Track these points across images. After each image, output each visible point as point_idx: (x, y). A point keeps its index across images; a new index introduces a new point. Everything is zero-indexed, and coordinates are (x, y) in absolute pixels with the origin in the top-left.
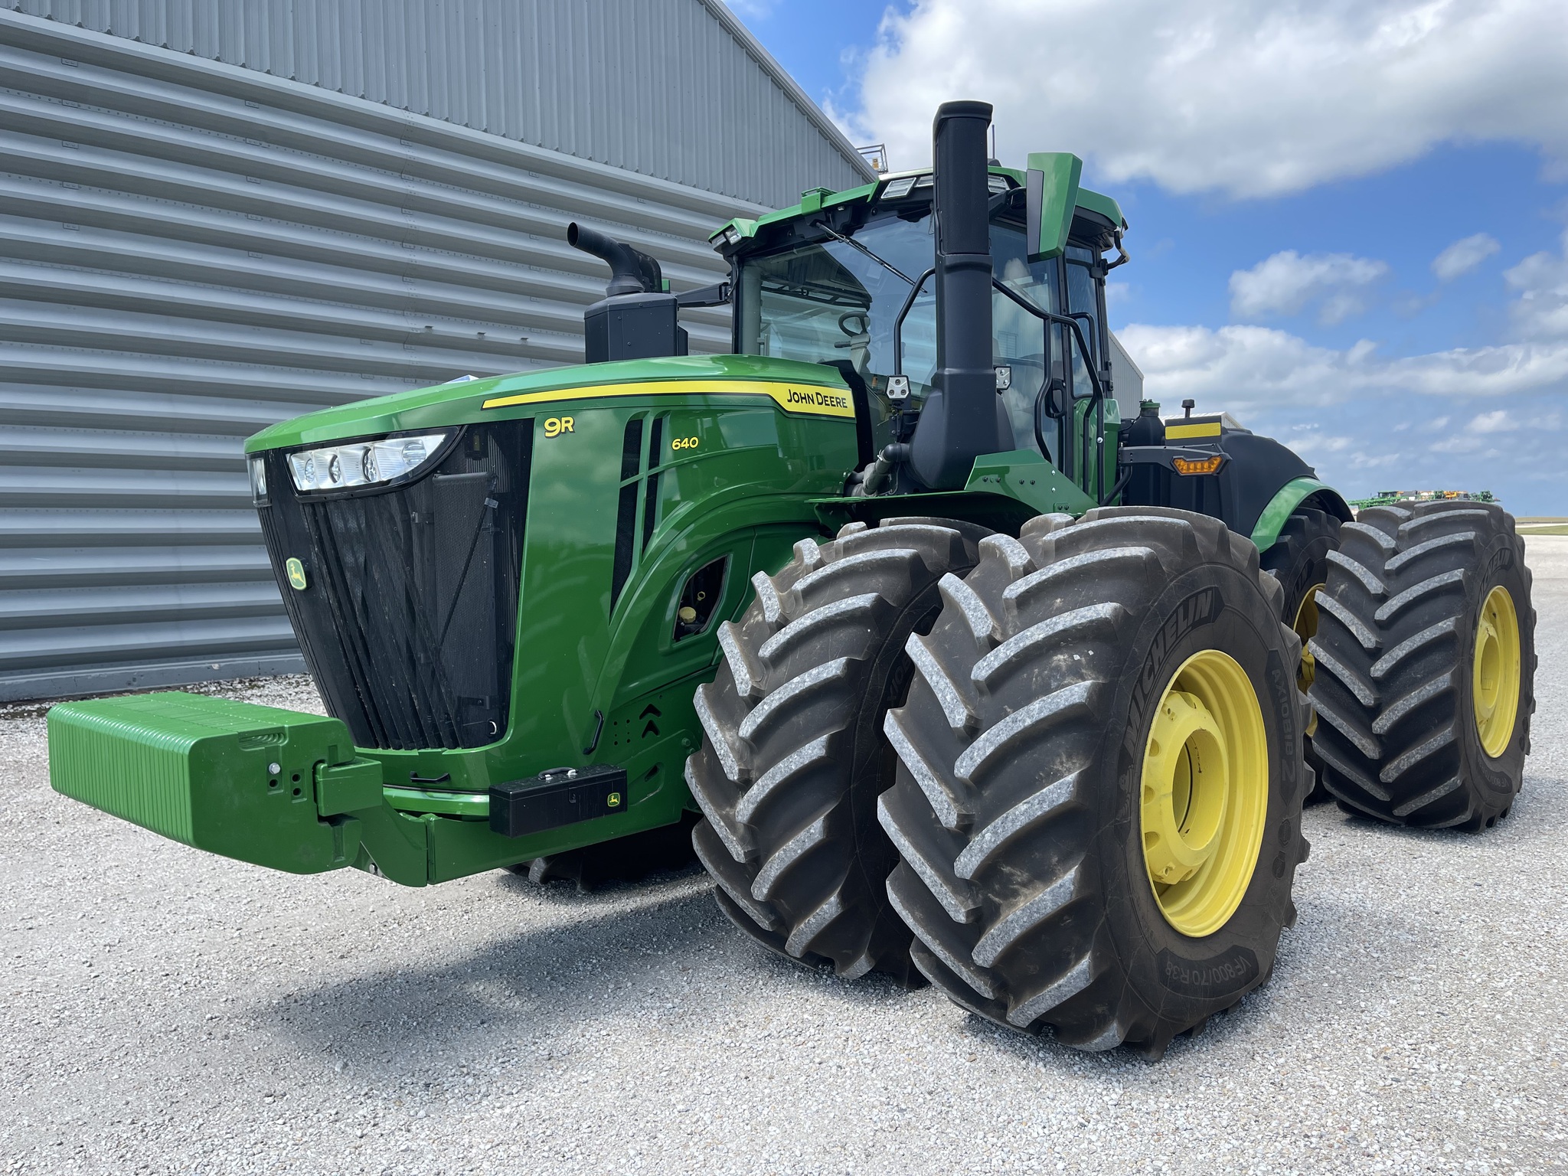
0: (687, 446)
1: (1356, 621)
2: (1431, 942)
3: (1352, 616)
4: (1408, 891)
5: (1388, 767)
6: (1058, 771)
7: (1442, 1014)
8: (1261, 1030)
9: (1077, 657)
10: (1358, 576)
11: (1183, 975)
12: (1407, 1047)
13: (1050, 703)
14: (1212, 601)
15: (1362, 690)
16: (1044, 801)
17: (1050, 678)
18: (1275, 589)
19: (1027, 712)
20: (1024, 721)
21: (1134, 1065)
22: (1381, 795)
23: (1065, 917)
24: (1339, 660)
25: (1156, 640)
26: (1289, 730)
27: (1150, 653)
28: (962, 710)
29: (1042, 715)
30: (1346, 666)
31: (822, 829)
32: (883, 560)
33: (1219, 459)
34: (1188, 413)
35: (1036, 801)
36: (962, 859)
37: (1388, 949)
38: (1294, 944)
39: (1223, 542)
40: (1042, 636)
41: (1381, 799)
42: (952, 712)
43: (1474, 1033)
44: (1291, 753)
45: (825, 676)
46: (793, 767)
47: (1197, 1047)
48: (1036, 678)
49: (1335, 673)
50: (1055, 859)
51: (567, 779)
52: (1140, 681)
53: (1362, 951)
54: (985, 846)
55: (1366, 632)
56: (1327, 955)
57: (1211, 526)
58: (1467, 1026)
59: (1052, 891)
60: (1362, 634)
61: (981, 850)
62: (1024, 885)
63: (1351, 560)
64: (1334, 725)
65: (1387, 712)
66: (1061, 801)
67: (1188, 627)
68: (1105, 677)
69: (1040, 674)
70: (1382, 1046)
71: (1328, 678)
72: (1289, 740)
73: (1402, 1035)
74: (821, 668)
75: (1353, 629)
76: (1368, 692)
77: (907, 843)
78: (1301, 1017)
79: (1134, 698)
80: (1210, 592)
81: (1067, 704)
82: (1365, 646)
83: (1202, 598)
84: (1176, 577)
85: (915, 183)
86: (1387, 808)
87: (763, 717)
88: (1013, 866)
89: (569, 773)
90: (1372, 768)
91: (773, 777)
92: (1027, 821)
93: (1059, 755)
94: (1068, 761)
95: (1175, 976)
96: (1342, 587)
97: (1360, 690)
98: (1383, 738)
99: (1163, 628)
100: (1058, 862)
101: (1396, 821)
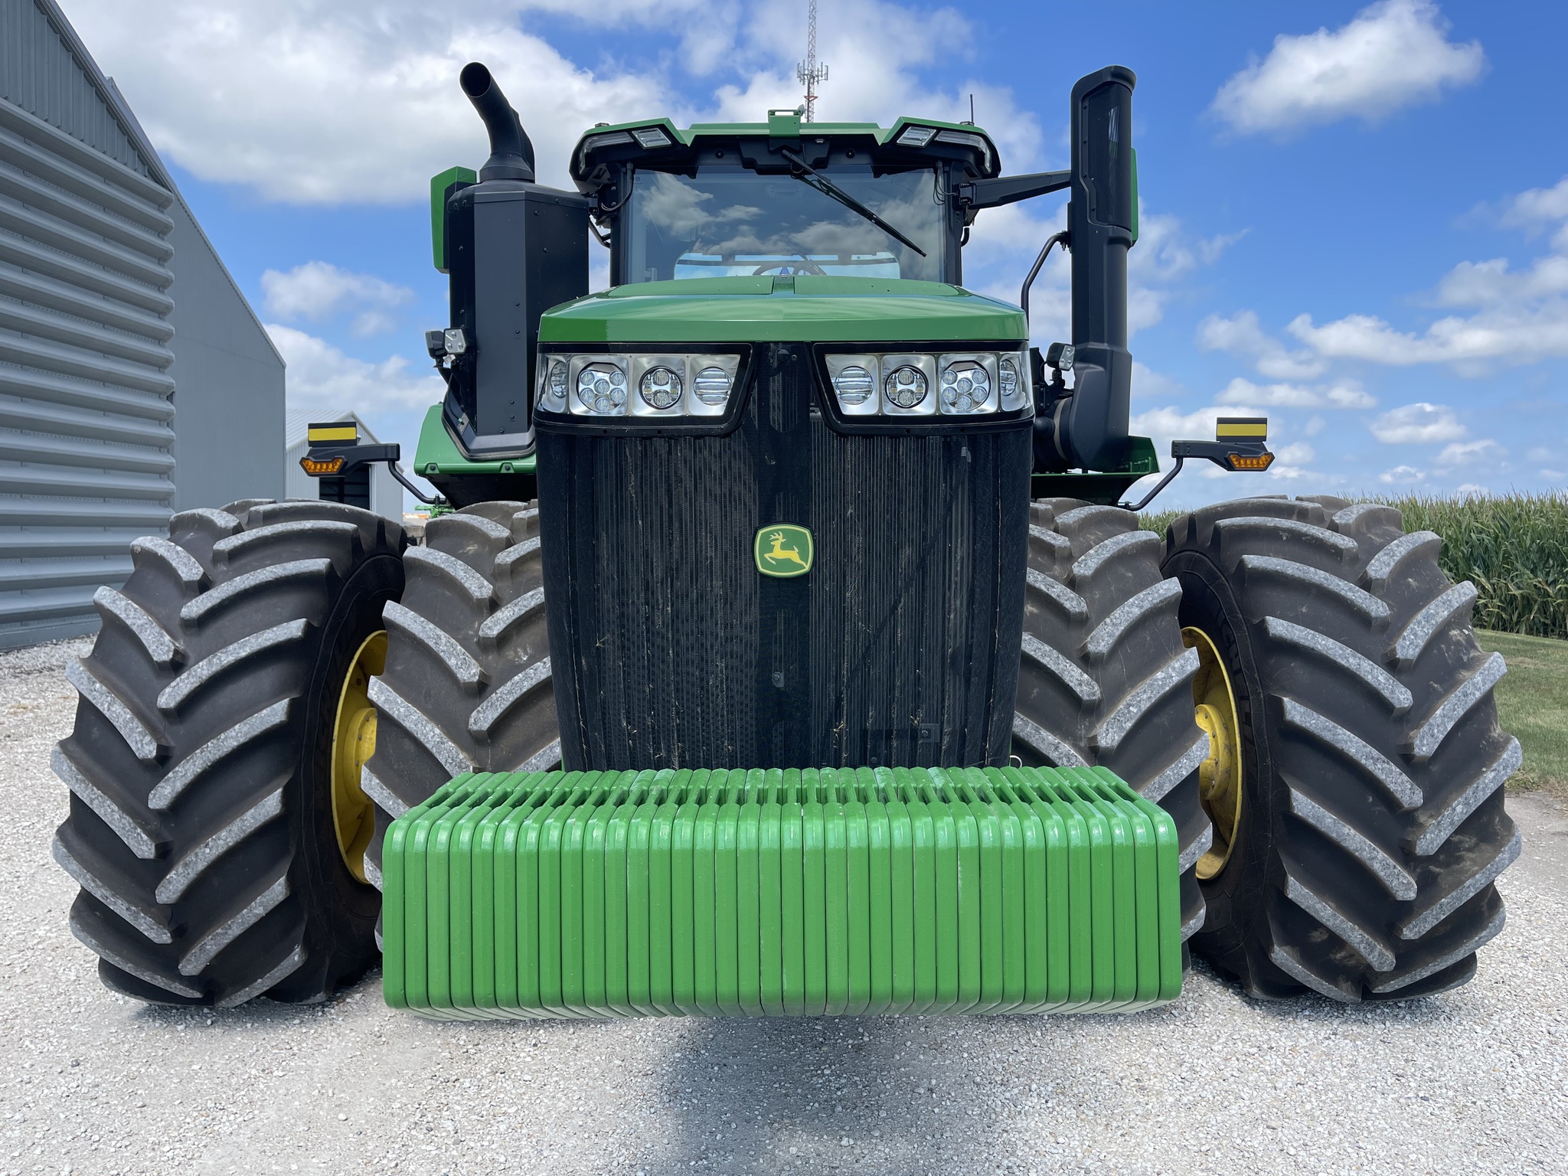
16: (1507, 766)
20: (1474, 695)
36: (1428, 836)
42: (1393, 692)
46: (1184, 773)
50: (1497, 820)
54: (1456, 818)
61: (1452, 823)
62: (1470, 850)
77: (1353, 831)
85: (935, 135)
87: (1133, 721)
91: (1161, 787)
92: (1496, 787)
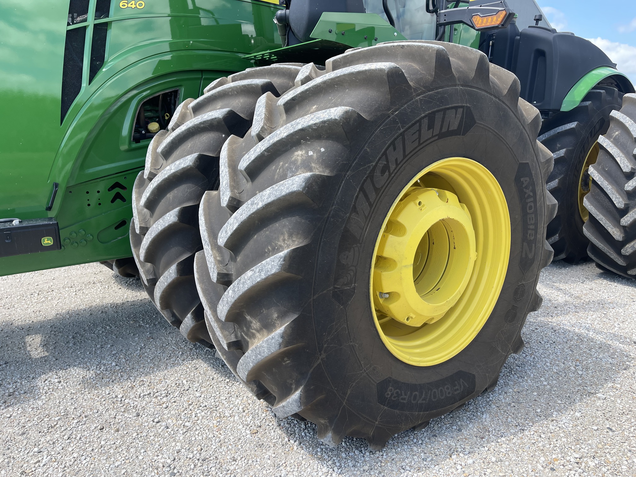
0: (133, 6)
1: (621, 154)
2: (623, 365)
3: (619, 151)
4: (621, 324)
5: (627, 246)
6: (281, 246)
7: (611, 429)
8: (472, 429)
9: (311, 153)
10: (628, 126)
11: (403, 396)
12: (572, 460)
13: (276, 190)
14: (462, 118)
15: (617, 198)
17: (288, 170)
18: (534, 116)
19: (261, 197)
21: (361, 451)
22: (621, 262)
23: (286, 359)
24: (606, 179)
25: (393, 143)
26: (533, 222)
27: (385, 153)
28: (228, 193)
29: (270, 200)
30: (610, 183)
31: (176, 271)
32: (244, 86)
33: (504, 13)
34: (537, 24)
35: (258, 270)
36: (220, 307)
37: (591, 368)
38: (528, 358)
39: (482, 70)
40: (286, 134)
41: (621, 264)
42: (224, 194)
43: (630, 451)
44: (532, 238)
45: (182, 166)
47: (415, 440)
48: (280, 170)
49: (602, 187)
50: (275, 315)
51: (13, 225)
52: (371, 176)
53: (572, 368)
55: (626, 162)
56: (547, 369)
57: (472, 56)
58: (626, 444)
59: (267, 340)
60: (624, 163)
62: (258, 331)
63: (625, 116)
64: (597, 218)
65: (631, 213)
66: (273, 271)
67: (433, 137)
68: (331, 171)
69: (283, 165)
70: (554, 456)
71: (598, 190)
72: (532, 229)
73: (573, 448)
74: (181, 160)
75: (618, 159)
76: (621, 200)
78: (504, 420)
79: (362, 189)
80: (460, 110)
81: (288, 191)
82: (624, 170)
83: (451, 114)
84: (424, 93)
86: (624, 269)
87: (150, 193)
88: (252, 316)
89: (14, 223)
90: (618, 246)
92: (251, 285)
93: (283, 234)
94: (289, 239)
95: (395, 397)
96: (617, 133)
97: (616, 198)
98: (627, 229)
99: (402, 134)
100: (278, 317)
101: (629, 277)
